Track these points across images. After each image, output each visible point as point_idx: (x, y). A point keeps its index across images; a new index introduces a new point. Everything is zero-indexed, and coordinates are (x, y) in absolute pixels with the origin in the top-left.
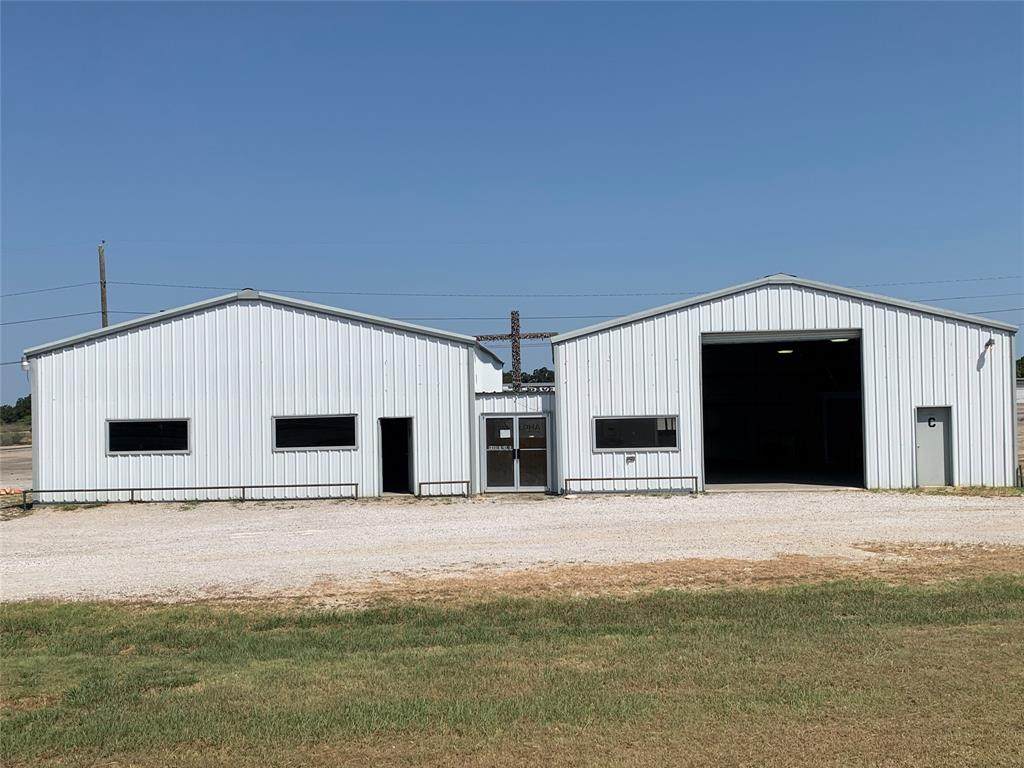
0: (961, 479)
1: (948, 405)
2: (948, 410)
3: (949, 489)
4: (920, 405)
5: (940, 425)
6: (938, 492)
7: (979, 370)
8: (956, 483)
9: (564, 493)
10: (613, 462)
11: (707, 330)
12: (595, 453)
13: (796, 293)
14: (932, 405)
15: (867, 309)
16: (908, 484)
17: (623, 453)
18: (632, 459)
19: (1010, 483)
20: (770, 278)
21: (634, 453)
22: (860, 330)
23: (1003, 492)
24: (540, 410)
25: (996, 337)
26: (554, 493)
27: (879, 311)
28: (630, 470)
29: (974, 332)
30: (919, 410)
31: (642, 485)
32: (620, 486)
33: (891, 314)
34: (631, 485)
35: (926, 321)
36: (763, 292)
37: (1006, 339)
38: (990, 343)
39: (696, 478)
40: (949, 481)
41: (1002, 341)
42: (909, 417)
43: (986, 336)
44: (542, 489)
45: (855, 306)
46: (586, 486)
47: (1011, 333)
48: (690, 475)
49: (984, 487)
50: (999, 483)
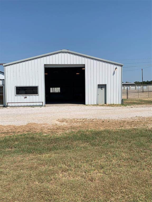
0: (108, 102)
1: (106, 84)
2: (106, 85)
3: (105, 105)
5: (104, 89)
6: (102, 106)
7: (113, 75)
8: (107, 103)
9: (7, 106)
10: (21, 98)
11: (46, 64)
12: (16, 96)
13: (69, 55)
14: (102, 84)
15: (86, 59)
16: (95, 103)
17: (23, 96)
18: (26, 97)
19: (120, 103)
20: (62, 50)
21: (26, 96)
22: (85, 65)
23: (117, 105)
24: (1, 84)
25: (118, 67)
26: (4, 106)
27: (89, 60)
28: (25, 100)
29: (112, 66)
30: (99, 85)
31: (29, 104)
32: (22, 104)
33: (92, 61)
34: (25, 104)
35: (101, 63)
36: (60, 54)
37: (120, 67)
38: (116, 68)
39: (43, 102)
41: (119, 68)
42: (96, 87)
43: (115, 66)
44: (2, 105)
45: (83, 58)
46: (13, 105)
47: (121, 66)
49: (114, 104)
50: (117, 103)
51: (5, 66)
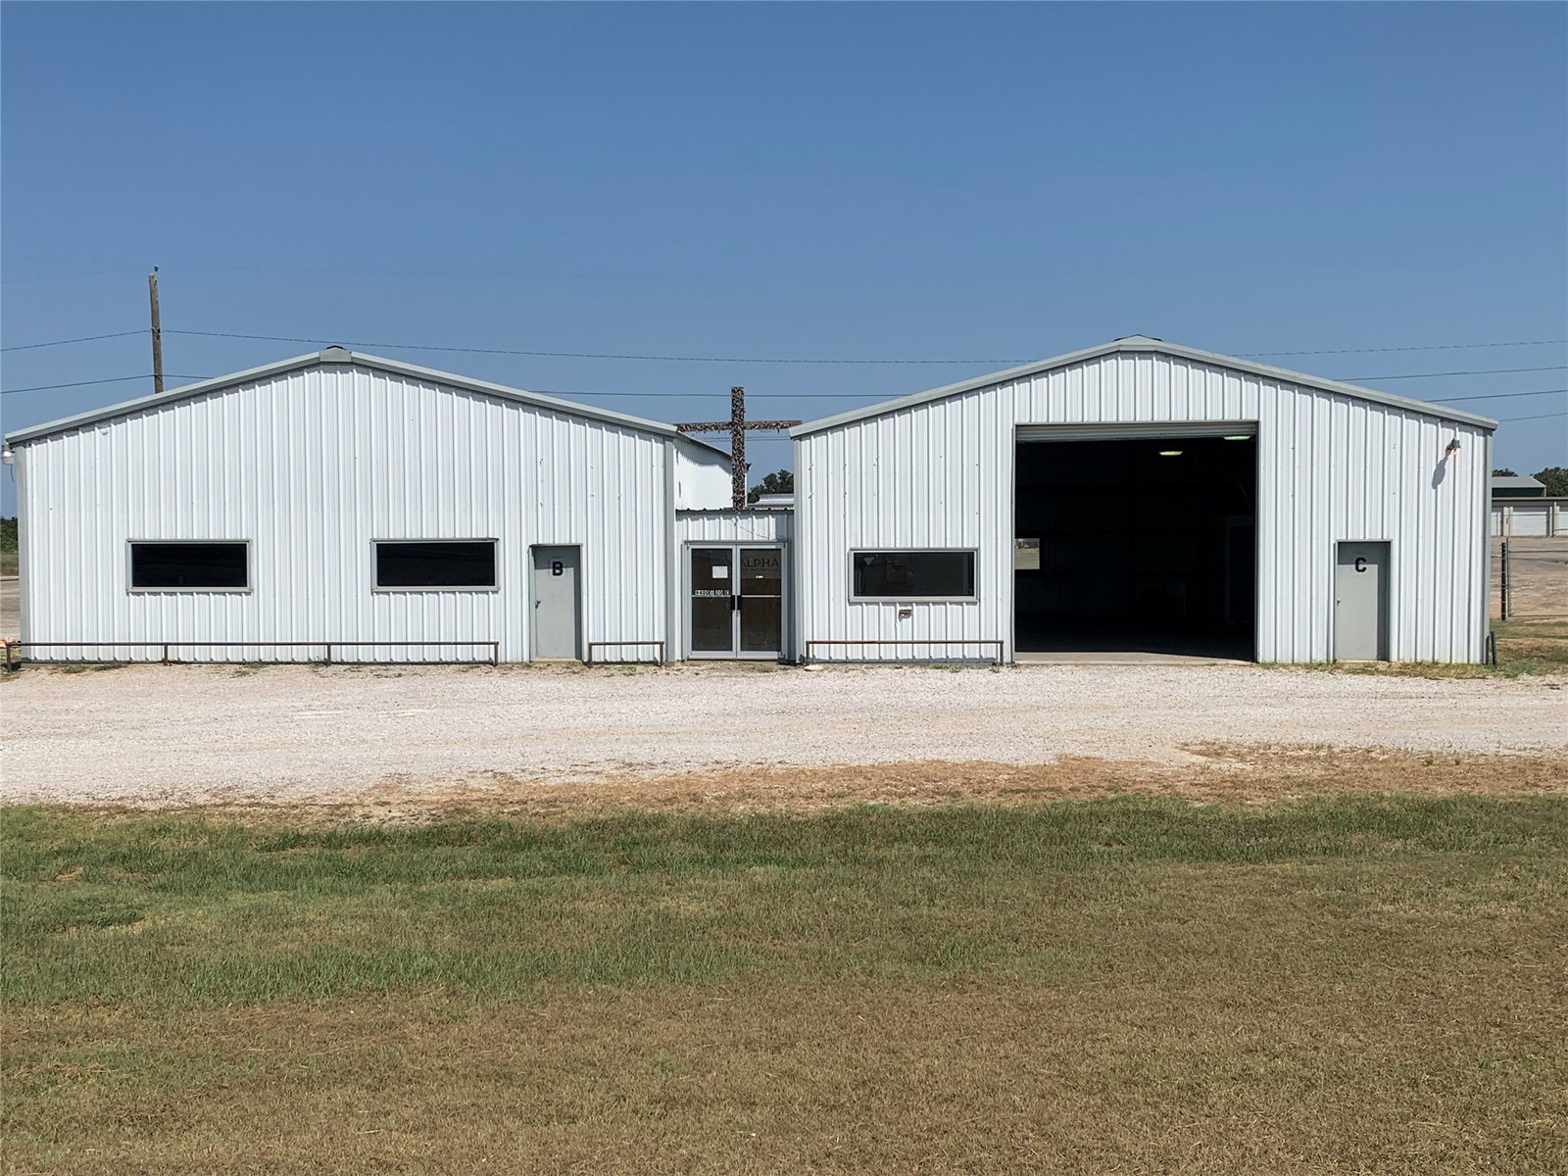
0: (1399, 652)
1: (1386, 538)
2: (1385, 546)
3: (1382, 665)
4: (1343, 538)
5: (1373, 570)
6: (1366, 670)
7: (1435, 486)
8: (1394, 657)
9: (805, 661)
10: (880, 617)
11: (1025, 421)
12: (851, 604)
13: (1161, 366)
14: (1361, 538)
15: (1268, 391)
16: (1320, 656)
17: (894, 604)
18: (907, 614)
19: (1476, 657)
20: (1121, 342)
21: (911, 603)
22: (1256, 424)
23: (1461, 671)
24: (773, 537)
25: (1464, 437)
26: (789, 662)
27: (1286, 395)
28: (905, 629)
29: (1429, 428)
30: (1341, 545)
31: (921, 651)
32: (888, 652)
33: (1303, 399)
34: (904, 652)
35: (1358, 411)
36: (1109, 365)
37: (1479, 440)
38: (1453, 445)
39: (1002, 643)
40: (1384, 653)
41: (1472, 444)
42: (1325, 556)
43: (1447, 434)
44: (774, 655)
45: (1250, 387)
46: (838, 652)
47: (1487, 431)
48: (994, 639)
49: (1435, 663)
50: (1459, 658)
51: (800, 437)
